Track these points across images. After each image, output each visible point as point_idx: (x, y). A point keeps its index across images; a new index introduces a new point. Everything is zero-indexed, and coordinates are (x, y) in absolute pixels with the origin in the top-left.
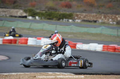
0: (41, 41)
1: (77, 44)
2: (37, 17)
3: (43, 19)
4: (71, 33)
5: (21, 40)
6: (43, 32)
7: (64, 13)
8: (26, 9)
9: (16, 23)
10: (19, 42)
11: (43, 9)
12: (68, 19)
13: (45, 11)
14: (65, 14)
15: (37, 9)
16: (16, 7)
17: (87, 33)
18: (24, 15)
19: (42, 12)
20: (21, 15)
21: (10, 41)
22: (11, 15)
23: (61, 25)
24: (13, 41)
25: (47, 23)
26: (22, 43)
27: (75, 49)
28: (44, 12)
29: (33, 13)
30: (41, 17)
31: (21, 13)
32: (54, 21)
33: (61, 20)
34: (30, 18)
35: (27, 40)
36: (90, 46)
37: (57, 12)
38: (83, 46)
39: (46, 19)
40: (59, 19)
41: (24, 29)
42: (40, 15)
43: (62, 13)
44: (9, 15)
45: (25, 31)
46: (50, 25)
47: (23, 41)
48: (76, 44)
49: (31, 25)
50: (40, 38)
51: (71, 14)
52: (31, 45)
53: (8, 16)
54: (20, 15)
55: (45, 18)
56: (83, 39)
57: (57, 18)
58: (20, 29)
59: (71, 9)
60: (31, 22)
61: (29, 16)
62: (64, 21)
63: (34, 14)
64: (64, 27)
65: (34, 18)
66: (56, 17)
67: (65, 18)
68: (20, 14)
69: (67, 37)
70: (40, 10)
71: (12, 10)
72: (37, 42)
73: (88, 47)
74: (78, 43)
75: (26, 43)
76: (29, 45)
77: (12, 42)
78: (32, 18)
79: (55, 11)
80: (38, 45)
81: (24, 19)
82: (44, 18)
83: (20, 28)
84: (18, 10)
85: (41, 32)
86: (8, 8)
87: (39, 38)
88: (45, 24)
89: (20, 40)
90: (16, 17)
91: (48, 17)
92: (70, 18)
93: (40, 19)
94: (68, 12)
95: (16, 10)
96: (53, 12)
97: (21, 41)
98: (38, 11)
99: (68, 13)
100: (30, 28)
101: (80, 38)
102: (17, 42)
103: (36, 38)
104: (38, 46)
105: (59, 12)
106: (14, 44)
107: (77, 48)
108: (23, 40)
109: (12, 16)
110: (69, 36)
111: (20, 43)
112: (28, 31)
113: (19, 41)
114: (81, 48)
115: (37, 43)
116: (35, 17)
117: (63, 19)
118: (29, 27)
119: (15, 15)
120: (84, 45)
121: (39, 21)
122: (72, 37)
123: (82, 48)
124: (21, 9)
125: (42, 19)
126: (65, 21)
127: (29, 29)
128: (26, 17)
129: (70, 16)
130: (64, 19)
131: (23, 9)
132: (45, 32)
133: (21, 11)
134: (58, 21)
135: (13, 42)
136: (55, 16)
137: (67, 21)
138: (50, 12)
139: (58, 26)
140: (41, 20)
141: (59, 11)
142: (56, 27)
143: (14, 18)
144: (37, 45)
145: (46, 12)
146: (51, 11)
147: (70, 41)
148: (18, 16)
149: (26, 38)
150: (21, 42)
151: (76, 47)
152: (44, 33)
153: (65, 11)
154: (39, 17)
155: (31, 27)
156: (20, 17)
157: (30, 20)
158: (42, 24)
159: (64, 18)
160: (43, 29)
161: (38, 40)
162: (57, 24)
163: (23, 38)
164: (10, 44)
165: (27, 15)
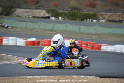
1: (102, 45)
2: (60, 18)
3: (66, 19)
4: (95, 34)
5: (44, 42)
6: (66, 33)
7: (88, 13)
8: (49, 9)
9: (38, 24)
10: (42, 44)
11: (66, 9)
12: (92, 20)
13: (68, 11)
15: (60, 9)
16: (39, 8)
17: (112, 33)
18: (47, 15)
19: (65, 12)
20: (44, 15)
21: (33, 43)
22: (34, 15)
23: (85, 26)
24: (36, 43)
25: (70, 24)
27: (100, 51)
28: (67, 12)
29: (56, 13)
30: (64, 18)
31: (44, 13)
32: (77, 22)
33: (85, 20)
34: (53, 18)
35: (51, 42)
36: (116, 47)
37: (81, 12)
38: (108, 47)
39: (69, 20)
40: (83, 20)
41: (46, 30)
42: (63, 15)
43: (85, 12)
44: (32, 15)
45: (48, 32)
46: (74, 26)
48: (100, 46)
49: (53, 26)
51: (95, 13)
53: (30, 16)
54: (43, 16)
55: (68, 18)
56: (108, 40)
57: (81, 18)
58: (42, 30)
59: (95, 9)
60: (54, 23)
61: (52, 16)
62: (88, 21)
63: (57, 15)
64: (88, 27)
65: (57, 18)
67: (89, 19)
68: (43, 14)
69: (91, 39)
70: (63, 10)
71: (35, 11)
73: (113, 48)
74: (103, 45)
75: (50, 45)
77: (35, 43)
78: (55, 18)
79: (79, 11)
81: (47, 19)
82: (67, 18)
83: (43, 29)
84: (40, 10)
85: (65, 33)
86: (30, 9)
88: (68, 24)
89: (43, 41)
90: (39, 18)
91: (72, 18)
92: (94, 18)
93: (63, 20)
94: (92, 11)
95: (39, 11)
96: (76, 12)
97: (44, 43)
98: (61, 11)
99: (92, 13)
100: (52, 29)
101: (105, 39)
102: (40, 44)
106: (37, 46)
107: (102, 50)
108: (46, 42)
109: (34, 17)
110: (94, 37)
111: (43, 45)
112: (51, 33)
113: (42, 42)
114: (106, 50)
116: (58, 18)
117: (87, 20)
118: (52, 28)
119: (38, 15)
120: (109, 46)
121: (62, 21)
122: (97, 38)
123: (107, 49)
124: (44, 9)
125: (65, 19)
126: (89, 21)
129: (94, 16)
130: (88, 20)
131: (45, 9)
132: (69, 33)
133: (44, 12)
134: (82, 22)
135: (35, 44)
136: (78, 16)
137: (90, 21)
138: (73, 12)
139: (81, 26)
140: (64, 21)
141: (83, 11)
142: (80, 27)
143: (37, 19)
145: (69, 13)
146: (74, 11)
147: (95, 43)
148: (41, 16)
149: (49, 40)
150: (44, 44)
151: (101, 48)
153: (89, 10)
154: (62, 17)
155: (54, 28)
156: (43, 18)
157: (53, 21)
158: (66, 25)
159: (88, 18)
160: (66, 30)
162: (80, 25)
163: (46, 40)
164: (33, 46)
165: (50, 15)
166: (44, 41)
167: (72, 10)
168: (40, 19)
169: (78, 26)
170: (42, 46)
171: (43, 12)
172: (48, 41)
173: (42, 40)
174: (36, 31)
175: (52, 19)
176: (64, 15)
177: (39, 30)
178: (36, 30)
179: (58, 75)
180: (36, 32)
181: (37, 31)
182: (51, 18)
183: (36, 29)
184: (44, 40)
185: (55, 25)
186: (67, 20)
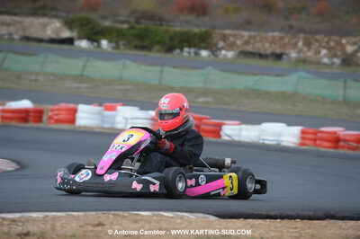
0: (115, 116)
1: (224, 124)
2: (104, 43)
3: (122, 47)
4: (205, 93)
5: (56, 112)
6: (122, 87)
7: (185, 29)
8: (71, 16)
9: (40, 58)
10: (51, 118)
11: (122, 18)
12: (196, 50)
13: (128, 22)
14: (187, 33)
15: (104, 17)
16: (40, 12)
17: (255, 90)
18: (66, 34)
19: (119, 26)
20: (57, 34)
21: (24, 115)
22: (27, 33)
23: (175, 67)
24: (32, 114)
25: (133, 61)
26: (58, 121)
27: (217, 140)
28: (125, 26)
29: (93, 28)
30: (117, 43)
31: (56, 28)
32: (153, 55)
33: (178, 51)
34: (84, 44)
35: (75, 111)
36: (264, 130)
37: (165, 28)
38: (240, 130)
39: (129, 49)
40: (170, 50)
41: (63, 77)
43: (178, 29)
44: (21, 34)
45: (68, 84)
46: (144, 68)
47: (63, 116)
48: (219, 126)
49: (85, 66)
50: (113, 104)
51: (206, 32)
52: (85, 127)
53: (16, 37)
54: (54, 36)
55: (129, 45)
56: (242, 108)
57: (165, 44)
58: (52, 77)
59: (206, 20)
60: (86, 58)
61: (81, 38)
62: (185, 54)
63: (96, 34)
64: (184, 71)
65: (95, 44)
66: (160, 43)
67: (190, 47)
68: (53, 31)
69: (195, 105)
70: (114, 21)
71: (28, 20)
72: (104, 117)
73: (256, 133)
74: (226, 122)
75: (72, 121)
76: (80, 127)
77: (28, 116)
78: (89, 43)
79: (158, 23)
80: (106, 125)
81: (65, 47)
82: (124, 45)
83: (55, 75)
84: (45, 20)
85: (117, 87)
86: (15, 14)
87: (108, 104)
88: (129, 63)
89: (52, 110)
90: (40, 40)
91: (138, 43)
92: (203, 45)
93: (113, 48)
94: (198, 26)
95: (41, 20)
96: (152, 26)
97: (57, 115)
98: (107, 23)
99: (196, 30)
100: (81, 76)
101: (234, 107)
102: (45, 118)
103: (100, 105)
104: (108, 129)
105: (169, 26)
106: (35, 125)
107: (225, 138)
108: (64, 112)
109: (27, 39)
110: (201, 100)
111: (52, 121)
112: (76, 85)
113: (50, 114)
114: (236, 138)
115: (103, 122)
116: (98, 42)
117: (182, 49)
118: (79, 73)
119: (39, 34)
120: (244, 127)
121: (109, 53)
122: (209, 103)
123: (239, 135)
124: (56, 17)
125: (118, 48)
126: (189, 53)
127: (80, 78)
128: (70, 41)
129: (202, 41)
130: (186, 49)
131: (61, 17)
132: (129, 87)
133: (57, 24)
134: (168, 55)
135: (31, 118)
136: (158, 38)
137: (193, 54)
138: (143, 26)
139: (166, 69)
140: (116, 51)
141: (171, 24)
142: (162, 72)
143: (34, 44)
144: (103, 128)
145: (132, 28)
146: (144, 24)
147: (204, 116)
148: (46, 37)
149: (71, 106)
150: (56, 117)
151: (222, 133)
152: (127, 90)
153: (188, 22)
154: (110, 41)
155: (85, 73)
156: (52, 41)
157: (82, 52)
158: (121, 62)
159: (185, 44)
160: (121, 79)
161: (107, 113)
162: (163, 65)
163: (62, 105)
164: (22, 125)
165: (74, 34)
166: (58, 110)
167: (138, 22)
168: (44, 45)
169: (157, 69)
170: (49, 123)
171: (53, 26)
172: (69, 110)
173: (51, 107)
174: (31, 81)
175: (79, 47)
176: (115, 34)
177: (41, 78)
178: (34, 77)
179: (96, 210)
180: (33, 83)
181: (36, 81)
182: (77, 43)
183: (31, 73)
184: (56, 107)
185: (89, 64)
186: (125, 49)
